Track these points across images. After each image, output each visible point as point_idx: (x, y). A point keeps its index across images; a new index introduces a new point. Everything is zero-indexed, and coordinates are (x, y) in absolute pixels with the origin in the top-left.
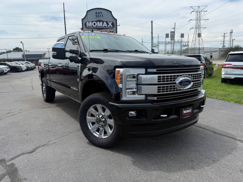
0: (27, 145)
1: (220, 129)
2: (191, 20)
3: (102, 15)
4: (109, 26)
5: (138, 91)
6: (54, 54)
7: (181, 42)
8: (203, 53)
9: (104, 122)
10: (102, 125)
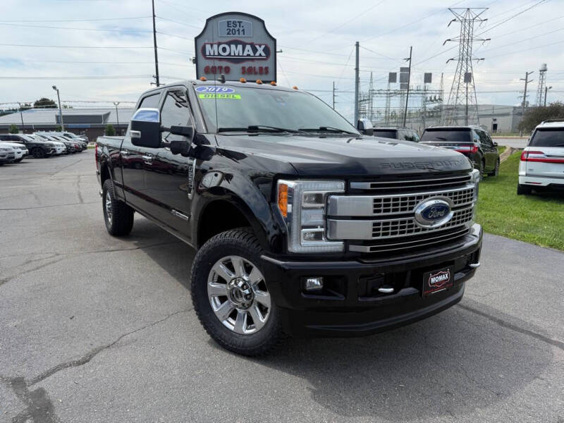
0: (72, 345)
1: (512, 314)
2: (449, 40)
3: (241, 29)
4: (257, 54)
5: (328, 232)
6: (137, 136)
7: (424, 92)
8: (476, 117)
9: (248, 297)
10: (243, 304)
